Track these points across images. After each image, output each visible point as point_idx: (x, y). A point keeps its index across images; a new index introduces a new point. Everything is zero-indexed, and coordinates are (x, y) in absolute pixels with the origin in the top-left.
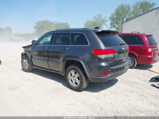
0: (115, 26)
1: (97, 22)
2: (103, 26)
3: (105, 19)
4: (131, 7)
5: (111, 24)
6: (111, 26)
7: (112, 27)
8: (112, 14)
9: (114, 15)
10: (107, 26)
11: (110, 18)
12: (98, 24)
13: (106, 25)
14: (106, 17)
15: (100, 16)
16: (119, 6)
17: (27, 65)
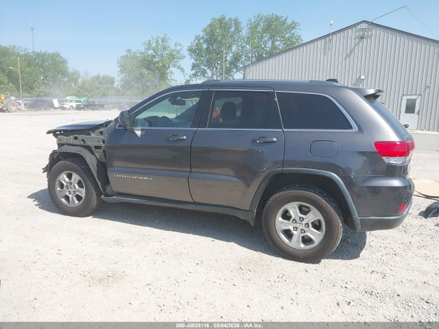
0: (204, 73)
1: (153, 57)
2: (172, 69)
3: (178, 52)
4: (243, 25)
5: (194, 66)
6: (194, 72)
7: (195, 75)
8: (197, 38)
9: (201, 41)
10: (182, 70)
11: (190, 50)
12: (158, 62)
13: (179, 67)
14: (180, 45)
15: (162, 41)
16: (214, 19)
17: (80, 192)
